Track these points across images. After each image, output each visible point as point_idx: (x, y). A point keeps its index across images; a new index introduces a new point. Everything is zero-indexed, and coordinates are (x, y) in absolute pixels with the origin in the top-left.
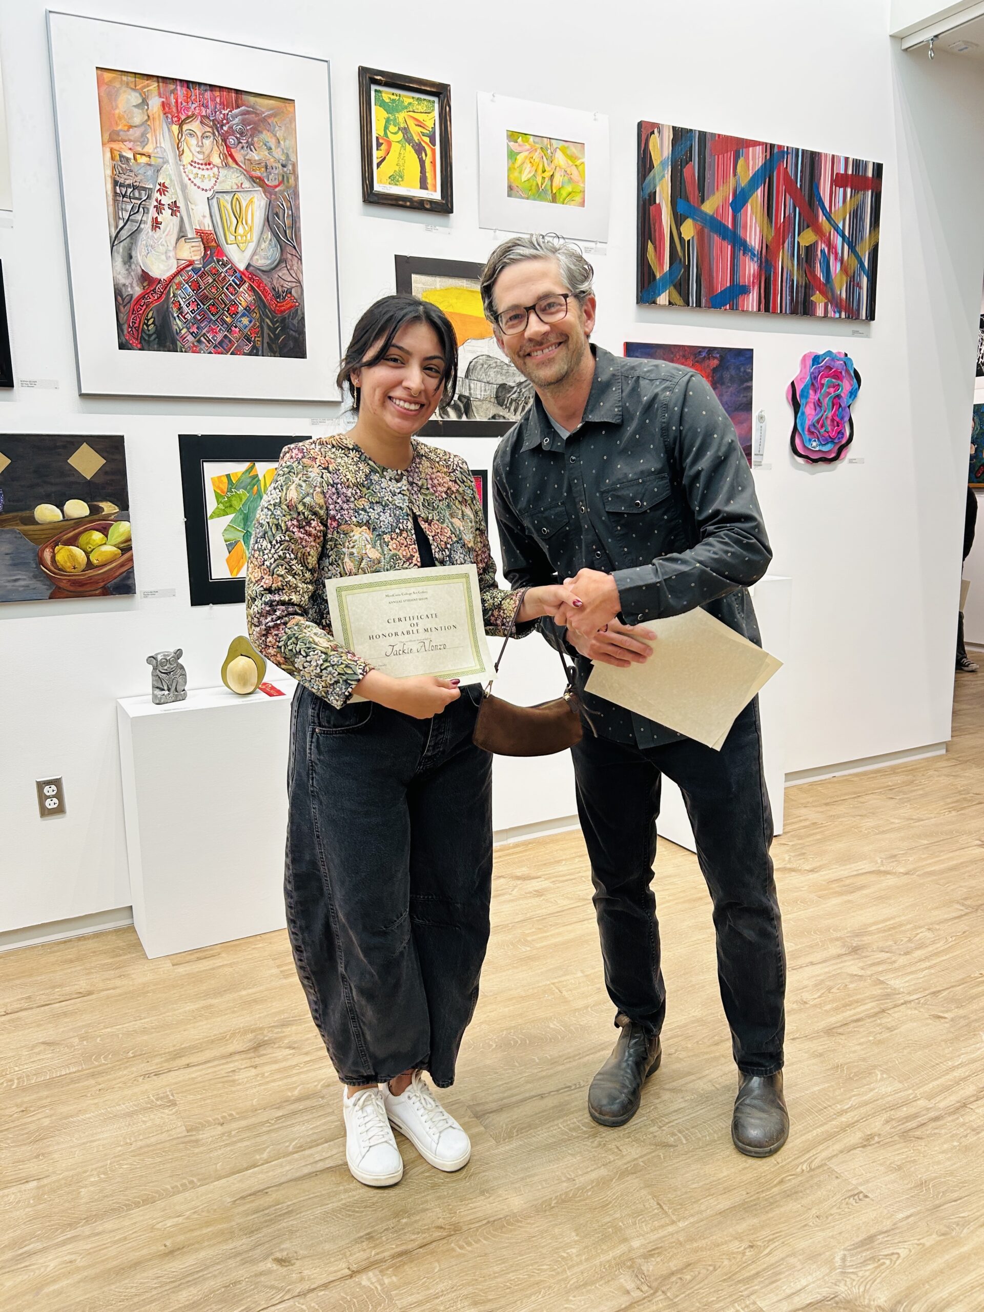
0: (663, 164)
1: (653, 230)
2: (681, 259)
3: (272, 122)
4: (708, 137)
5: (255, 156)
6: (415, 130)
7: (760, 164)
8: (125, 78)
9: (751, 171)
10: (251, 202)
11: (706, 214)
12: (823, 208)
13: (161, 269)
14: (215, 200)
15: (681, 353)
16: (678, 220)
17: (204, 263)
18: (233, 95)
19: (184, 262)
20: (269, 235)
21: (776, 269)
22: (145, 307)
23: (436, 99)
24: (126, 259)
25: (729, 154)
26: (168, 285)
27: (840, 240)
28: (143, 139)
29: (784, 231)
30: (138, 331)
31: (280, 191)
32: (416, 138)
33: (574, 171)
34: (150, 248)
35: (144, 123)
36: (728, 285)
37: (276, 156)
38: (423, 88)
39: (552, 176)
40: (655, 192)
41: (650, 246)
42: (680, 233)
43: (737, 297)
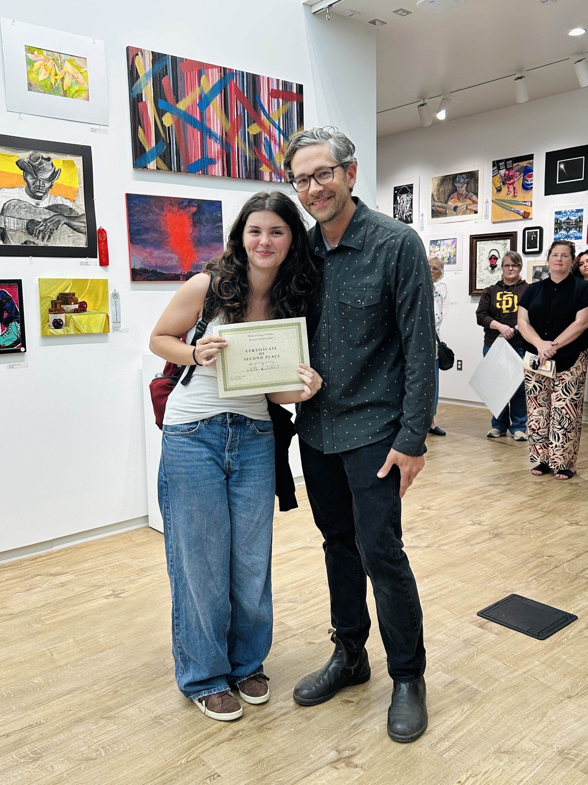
0: (146, 75)
1: (141, 119)
2: (163, 139)
4: (178, 60)
7: (217, 80)
9: (211, 84)
11: (180, 110)
12: (264, 111)
15: (169, 202)
16: (160, 113)
21: (233, 148)
25: (194, 72)
27: (277, 132)
29: (237, 124)
33: (80, 77)
36: (200, 157)
39: (63, 79)
40: (142, 94)
41: (140, 129)
42: (162, 122)
43: (207, 166)
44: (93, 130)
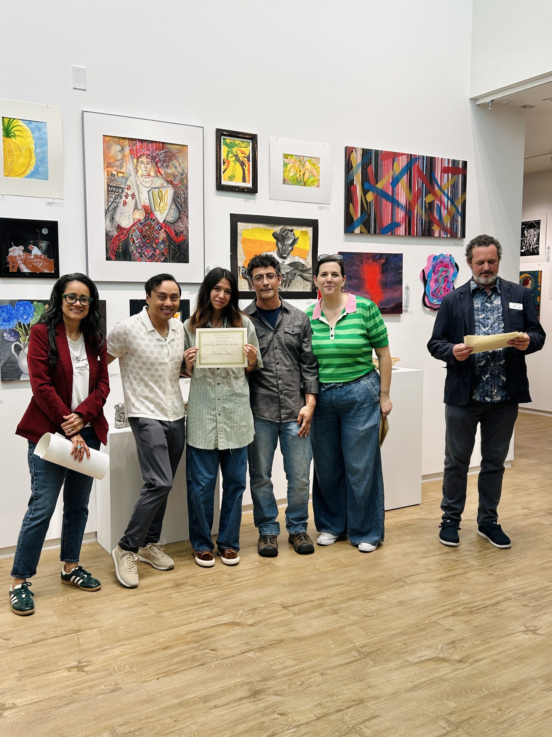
0: (357, 166)
1: (352, 197)
2: (366, 211)
3: (177, 156)
4: (379, 152)
5: (169, 171)
6: (241, 156)
7: (405, 164)
8: (115, 139)
9: (400, 168)
10: (167, 192)
11: (378, 189)
12: (437, 184)
13: (126, 223)
14: (151, 192)
15: (366, 257)
16: (365, 192)
17: (145, 220)
18: (161, 144)
19: (136, 220)
20: (174, 206)
21: (414, 214)
22: (118, 241)
23: (251, 141)
24: (111, 219)
25: (390, 159)
26: (129, 230)
27: (446, 199)
28: (121, 166)
29: (418, 196)
30: (115, 252)
31: (180, 186)
32: (241, 159)
33: (315, 171)
34: (122, 214)
35: (122, 159)
36: (390, 223)
37: (179, 171)
38: (245, 136)
39: (304, 174)
40: (354, 180)
41: (351, 205)
42: (366, 198)
43: (394, 228)
44: (321, 208)
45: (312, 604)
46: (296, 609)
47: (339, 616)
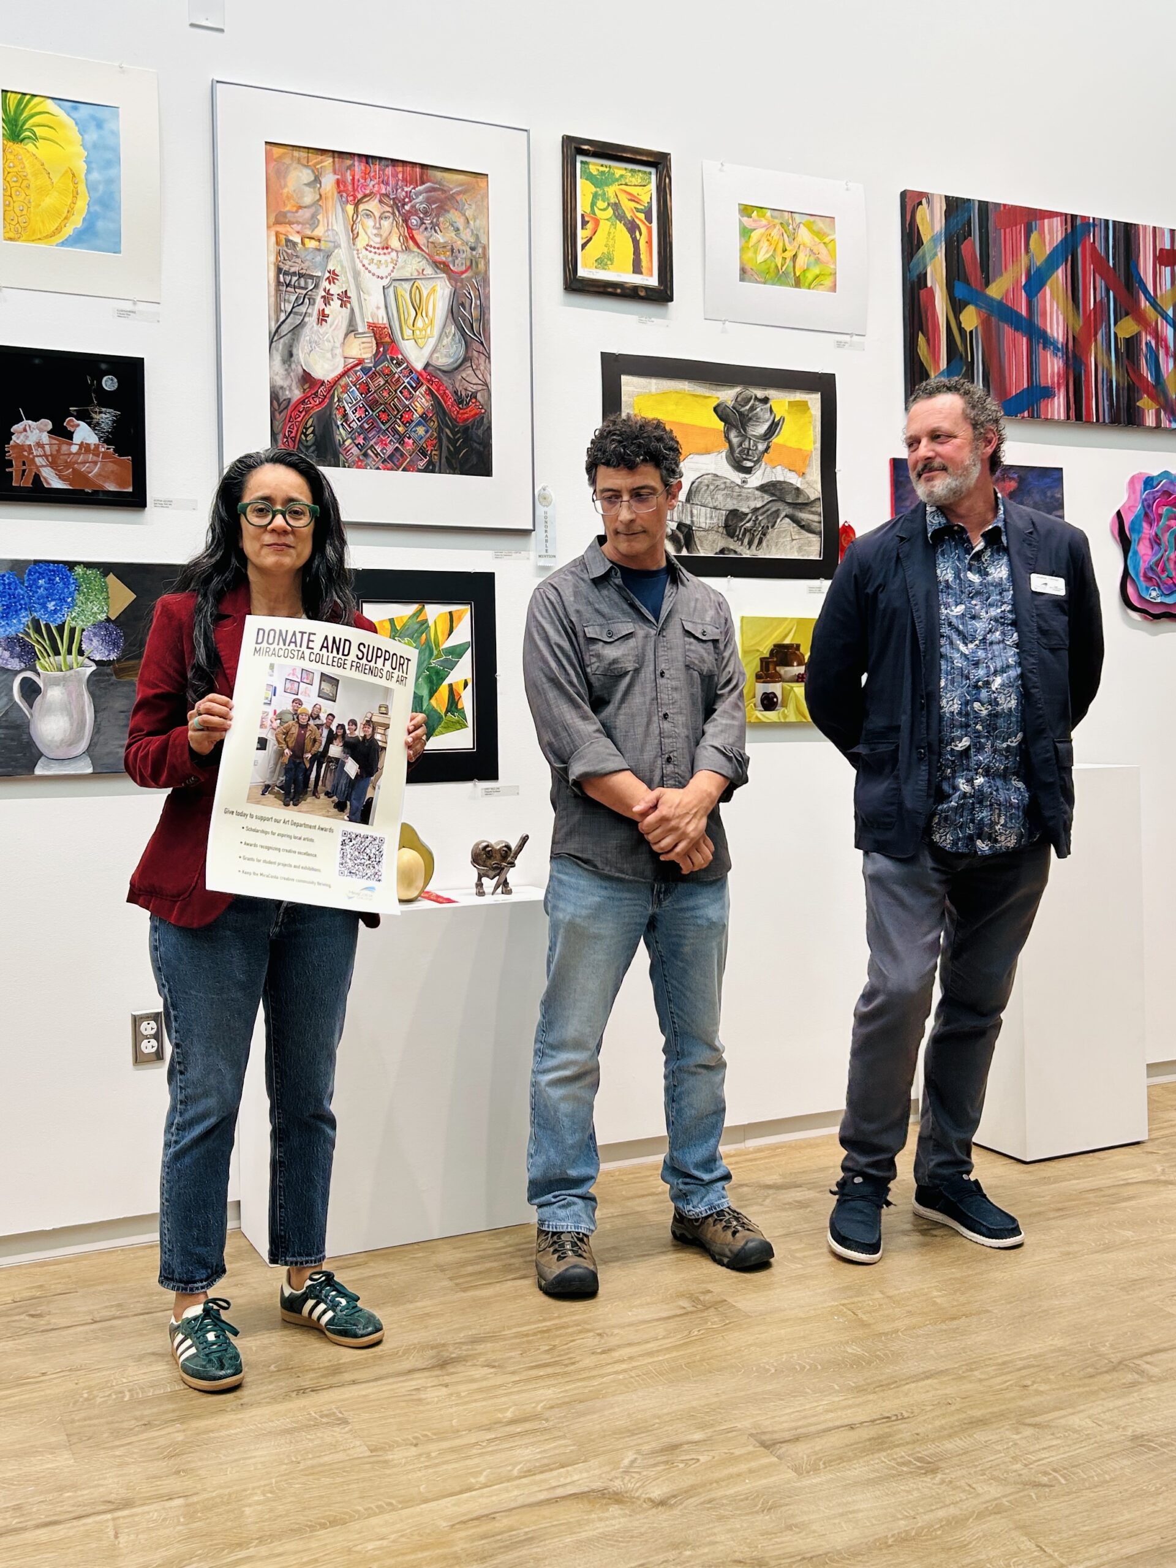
0: (934, 239)
1: (924, 318)
2: (961, 355)
3: (461, 200)
4: (990, 207)
5: (440, 238)
6: (627, 206)
7: (1060, 239)
9: (1048, 247)
10: (433, 290)
11: (992, 299)
12: (1146, 291)
13: (325, 369)
14: (391, 289)
16: (957, 306)
17: (375, 362)
18: (418, 170)
19: (352, 360)
20: (453, 329)
21: (1087, 366)
22: (304, 413)
23: (653, 170)
24: (286, 357)
25: (1018, 227)
26: (332, 387)
27: (1170, 330)
29: (1095, 320)
30: (294, 441)
31: (467, 277)
32: (629, 215)
33: (823, 251)
34: (314, 345)
36: (1025, 386)
37: (464, 237)
38: (639, 157)
39: (795, 256)
40: (926, 274)
41: (921, 339)
42: (960, 323)
43: (1038, 401)
44: (840, 345)
45: (853, 1436)
46: (801, 1450)
47: (943, 1482)
